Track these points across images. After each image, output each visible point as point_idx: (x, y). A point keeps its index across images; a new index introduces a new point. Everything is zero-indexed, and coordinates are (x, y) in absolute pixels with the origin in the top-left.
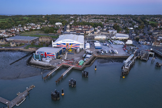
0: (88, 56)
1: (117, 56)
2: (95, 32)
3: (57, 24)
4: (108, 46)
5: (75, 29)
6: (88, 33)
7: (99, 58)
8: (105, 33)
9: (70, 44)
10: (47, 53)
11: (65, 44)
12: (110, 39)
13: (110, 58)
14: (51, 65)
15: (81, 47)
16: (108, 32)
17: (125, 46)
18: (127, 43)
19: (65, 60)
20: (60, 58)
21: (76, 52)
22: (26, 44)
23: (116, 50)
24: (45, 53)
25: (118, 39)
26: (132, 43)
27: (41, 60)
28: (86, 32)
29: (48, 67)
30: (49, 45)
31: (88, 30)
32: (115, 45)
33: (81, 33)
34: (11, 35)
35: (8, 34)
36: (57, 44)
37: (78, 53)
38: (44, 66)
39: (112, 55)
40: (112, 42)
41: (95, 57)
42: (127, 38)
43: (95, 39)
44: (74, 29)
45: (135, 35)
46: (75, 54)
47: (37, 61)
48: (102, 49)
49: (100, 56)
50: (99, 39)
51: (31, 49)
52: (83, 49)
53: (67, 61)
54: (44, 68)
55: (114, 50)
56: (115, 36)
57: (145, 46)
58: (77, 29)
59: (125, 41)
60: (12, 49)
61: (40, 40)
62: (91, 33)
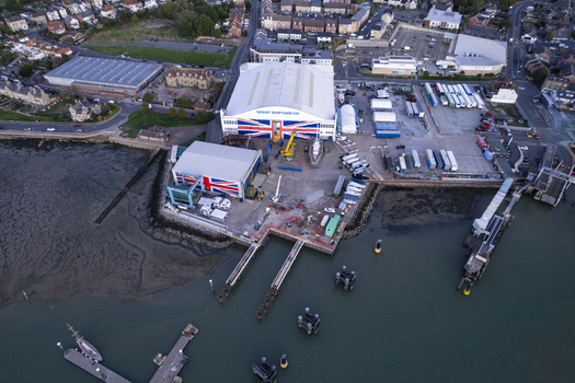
0: (355, 189)
1: (455, 182)
2: (373, 32)
4: (422, 120)
5: (294, 10)
6: (347, 35)
8: (413, 28)
9: (287, 123)
10: (213, 180)
11: (267, 122)
12: (433, 72)
16: (425, 24)
17: (487, 120)
18: (496, 99)
19: (274, 206)
20: (255, 197)
21: (308, 160)
23: (450, 153)
24: (206, 179)
26: (513, 101)
28: (341, 29)
29: (223, 238)
31: (348, 18)
32: (447, 112)
33: (319, 39)
34: (57, 51)
36: (239, 122)
37: (315, 167)
39: (434, 179)
40: (439, 94)
41: (376, 185)
42: (495, 69)
43: (374, 72)
44: (289, 8)
45: (533, 40)
46: (306, 172)
47: (183, 214)
48: (401, 142)
49: (392, 182)
50: (390, 73)
52: (330, 138)
53: (283, 209)
55: (443, 152)
56: (453, 54)
57: (564, 115)
58: (304, 9)
59: (485, 85)
61: (170, 80)
62: (358, 34)
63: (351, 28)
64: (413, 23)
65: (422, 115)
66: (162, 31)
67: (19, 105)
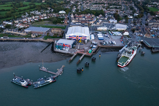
0: (94, 46)
1: (115, 46)
2: (97, 23)
3: (61, 12)
4: (108, 37)
5: (79, 19)
6: (91, 24)
7: (102, 48)
8: (106, 23)
9: (80, 36)
10: (65, 44)
11: (75, 36)
12: (111, 30)
13: (110, 48)
14: (70, 53)
15: (88, 38)
16: (109, 22)
17: (123, 37)
18: (124, 34)
19: (78, 49)
20: (74, 48)
21: (85, 43)
22: (42, 35)
23: (114, 42)
24: (64, 44)
25: (117, 31)
26: (128, 35)
27: (62, 50)
28: (90, 22)
29: (68, 54)
30: (62, 36)
31: (91, 21)
32: (114, 36)
33: (85, 24)
34: (26, 26)
35: (23, 25)
36: (70, 36)
37: (86, 44)
38: (65, 54)
39: (111, 46)
40: (112, 33)
41: (99, 47)
42: (125, 29)
43: (98, 30)
44: (78, 19)
45: (133, 25)
46: (84, 45)
47: (59, 50)
48: (104, 40)
49: (102, 46)
50: (101, 30)
51: (49, 40)
52: (89, 40)
53: (80, 50)
54: (65, 55)
55: (113, 41)
56: (115, 27)
57: (139, 37)
58: (81, 19)
59: (122, 32)
60: (34, 39)
61: (52, 31)
62: (94, 23)
63: (92, 22)
64: (106, 22)
65: (108, 36)
66: (49, 23)
67: (19, 35)
